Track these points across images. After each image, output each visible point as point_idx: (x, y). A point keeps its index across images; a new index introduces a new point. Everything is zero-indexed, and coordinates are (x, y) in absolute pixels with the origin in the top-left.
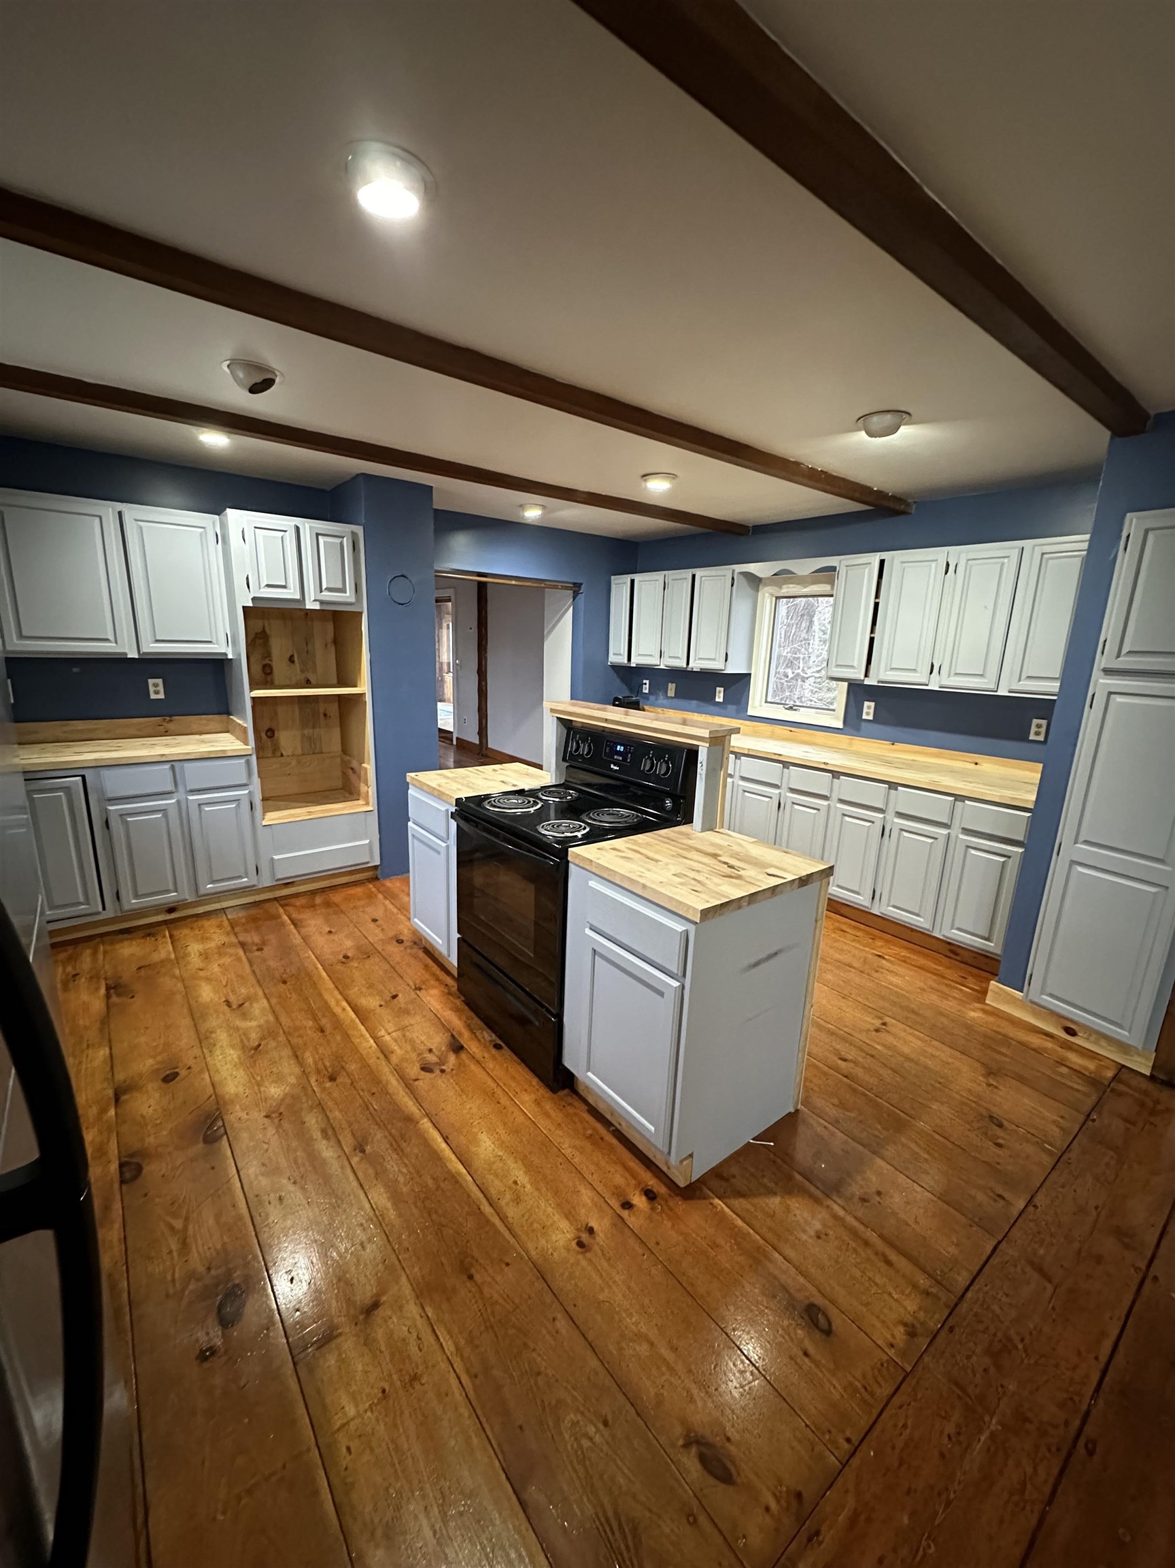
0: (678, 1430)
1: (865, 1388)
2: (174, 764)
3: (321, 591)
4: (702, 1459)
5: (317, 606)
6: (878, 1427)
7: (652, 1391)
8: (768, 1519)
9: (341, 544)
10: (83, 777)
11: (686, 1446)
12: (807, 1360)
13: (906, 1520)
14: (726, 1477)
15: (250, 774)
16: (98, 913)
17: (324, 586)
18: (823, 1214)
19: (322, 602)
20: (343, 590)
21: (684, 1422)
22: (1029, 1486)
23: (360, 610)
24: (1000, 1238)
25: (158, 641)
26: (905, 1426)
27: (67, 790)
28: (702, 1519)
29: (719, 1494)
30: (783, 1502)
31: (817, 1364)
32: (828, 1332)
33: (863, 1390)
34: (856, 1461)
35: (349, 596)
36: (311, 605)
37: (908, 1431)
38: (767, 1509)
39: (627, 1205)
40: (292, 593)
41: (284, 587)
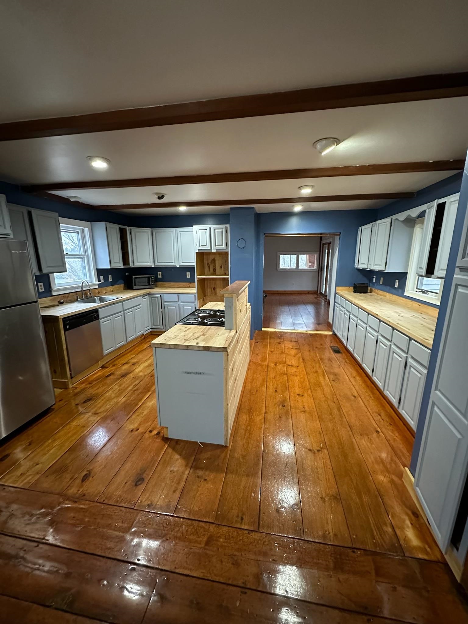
0: (91, 468)
1: (122, 500)
2: (178, 294)
3: (215, 246)
4: (86, 475)
5: (215, 251)
6: (111, 507)
7: (99, 460)
8: (76, 492)
9: (222, 231)
10: (161, 296)
11: (88, 471)
12: (124, 483)
13: (86, 520)
14: (83, 480)
15: (195, 299)
16: (162, 329)
17: (216, 245)
18: (182, 469)
19: (217, 250)
20: (222, 245)
21: (94, 468)
22: (110, 550)
23: (227, 251)
24: (215, 523)
25: (183, 262)
26: (115, 513)
27: (157, 298)
28: (72, 480)
29: (79, 481)
30: (81, 493)
31: (124, 487)
32: (136, 485)
33: (121, 499)
34: (99, 504)
35: (224, 247)
36: (213, 251)
37: (114, 514)
38: (78, 491)
39: (151, 431)
40: (208, 247)
41: (206, 246)
